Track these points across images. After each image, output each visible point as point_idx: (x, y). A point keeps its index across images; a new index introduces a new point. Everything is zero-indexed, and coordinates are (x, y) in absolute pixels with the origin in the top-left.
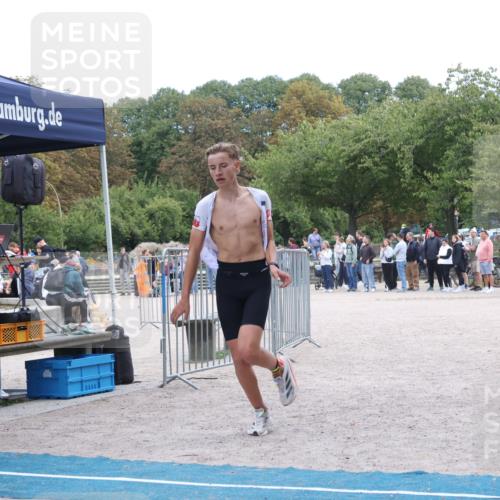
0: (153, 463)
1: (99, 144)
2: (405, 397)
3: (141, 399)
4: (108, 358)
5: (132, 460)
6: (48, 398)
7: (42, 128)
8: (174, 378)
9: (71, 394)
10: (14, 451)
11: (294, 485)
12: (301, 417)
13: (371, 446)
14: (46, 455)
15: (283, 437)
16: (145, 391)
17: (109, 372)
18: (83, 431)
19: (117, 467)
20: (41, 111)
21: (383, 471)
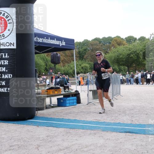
0: (87, 121)
1: (73, 49)
2: (144, 107)
3: (83, 107)
4: (75, 98)
5: (82, 120)
6: (62, 106)
7: (61, 46)
8: (90, 103)
9: (67, 105)
10: (56, 117)
11: (121, 126)
12: (120, 111)
13: (138, 118)
14: (63, 119)
15: (116, 116)
16: (83, 105)
17: (75, 101)
18: (70, 113)
19: (79, 121)
20: (60, 42)
21: (141, 124)
